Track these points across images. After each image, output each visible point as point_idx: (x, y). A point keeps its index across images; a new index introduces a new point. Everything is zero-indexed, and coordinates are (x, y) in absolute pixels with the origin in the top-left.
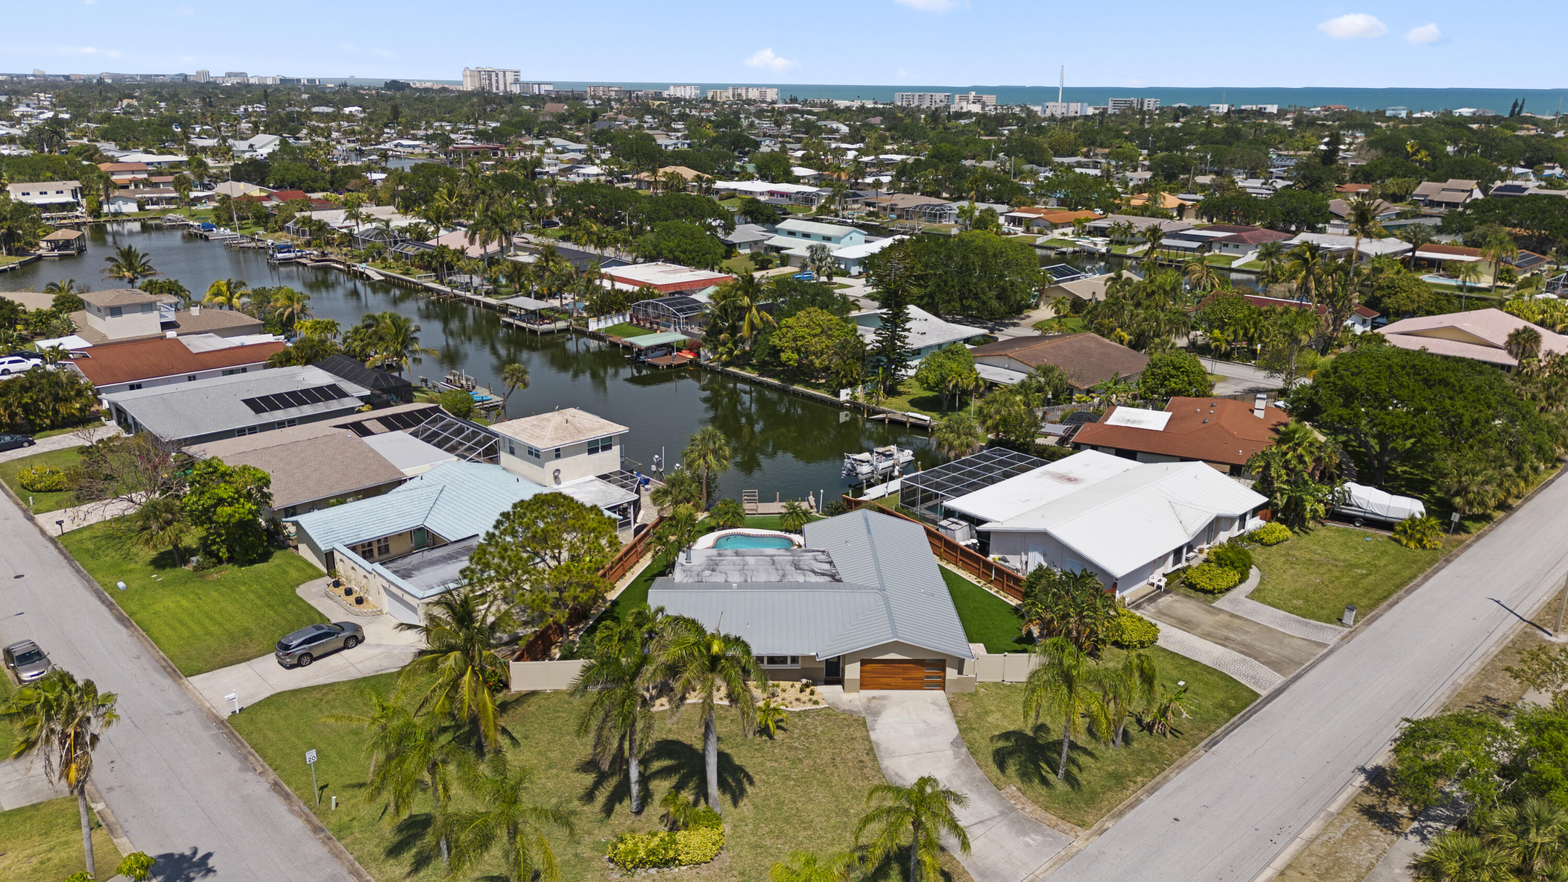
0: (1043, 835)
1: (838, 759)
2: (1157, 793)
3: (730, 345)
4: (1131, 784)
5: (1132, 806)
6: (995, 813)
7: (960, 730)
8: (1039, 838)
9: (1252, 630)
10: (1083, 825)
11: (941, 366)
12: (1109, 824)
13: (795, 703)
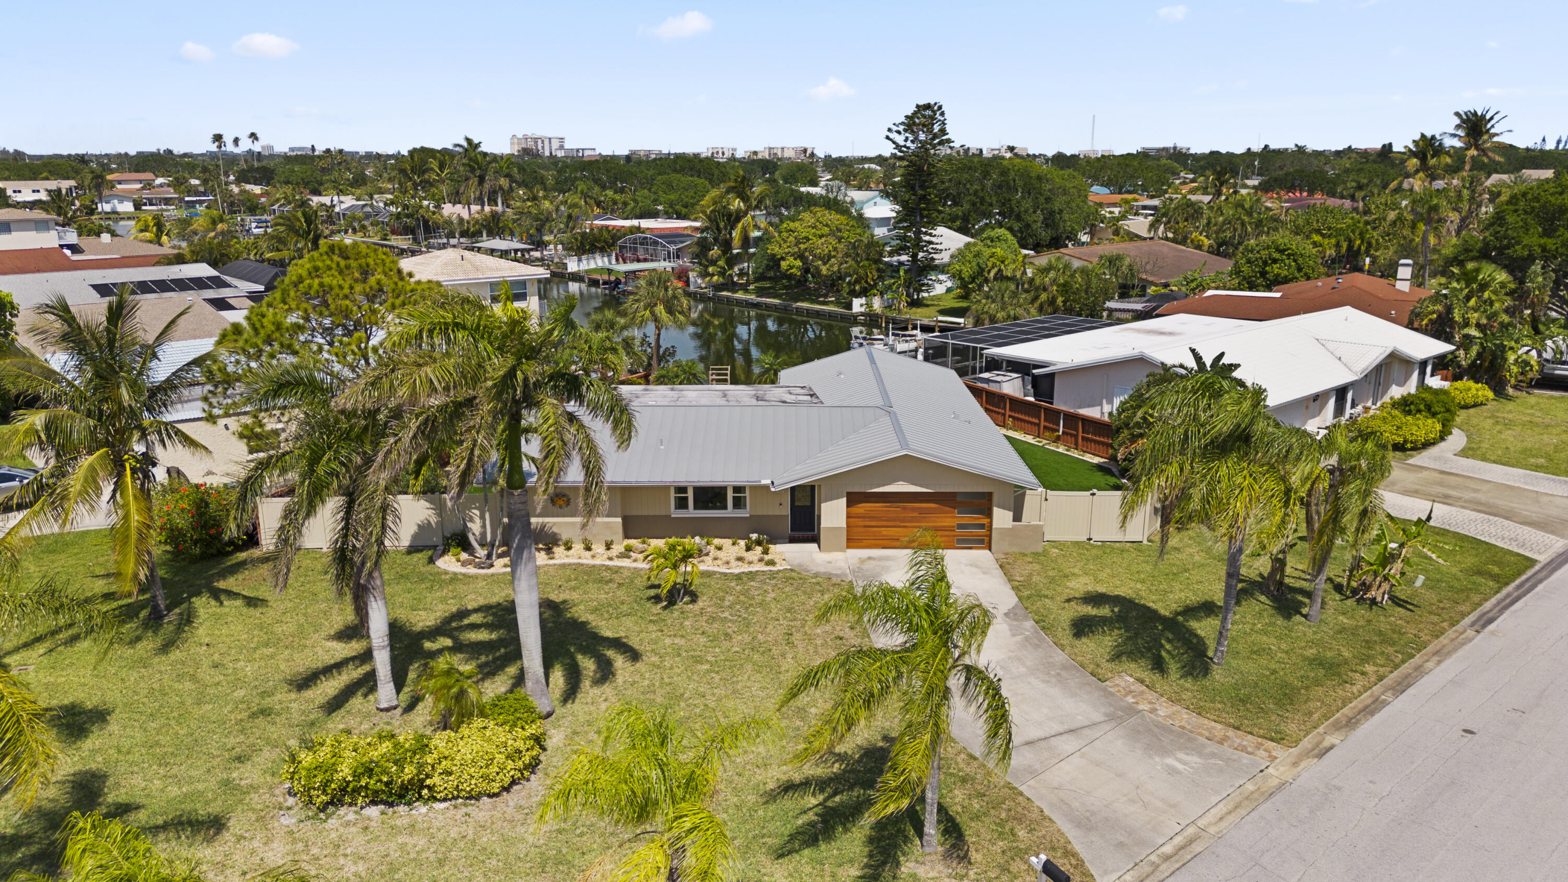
0: (1200, 755)
1: (797, 636)
2: (1411, 691)
3: (721, 263)
4: (1357, 676)
5: (1370, 710)
6: (1098, 717)
7: (1020, 598)
8: (1194, 759)
9: (1485, 487)
10: (1279, 738)
11: (978, 255)
12: (1330, 740)
13: (734, 563)
